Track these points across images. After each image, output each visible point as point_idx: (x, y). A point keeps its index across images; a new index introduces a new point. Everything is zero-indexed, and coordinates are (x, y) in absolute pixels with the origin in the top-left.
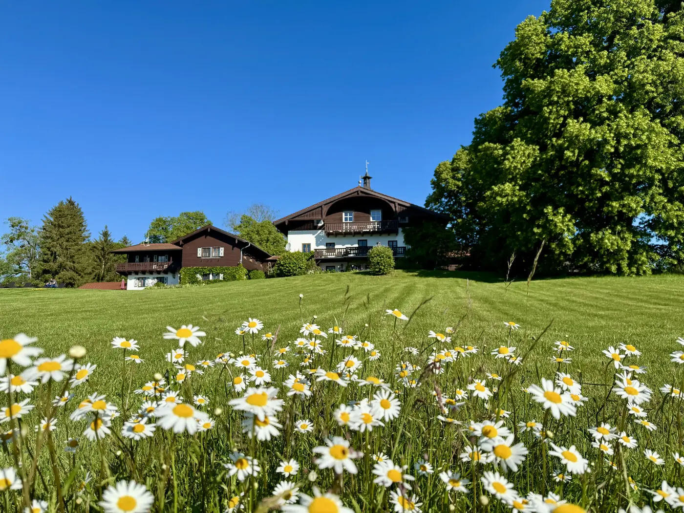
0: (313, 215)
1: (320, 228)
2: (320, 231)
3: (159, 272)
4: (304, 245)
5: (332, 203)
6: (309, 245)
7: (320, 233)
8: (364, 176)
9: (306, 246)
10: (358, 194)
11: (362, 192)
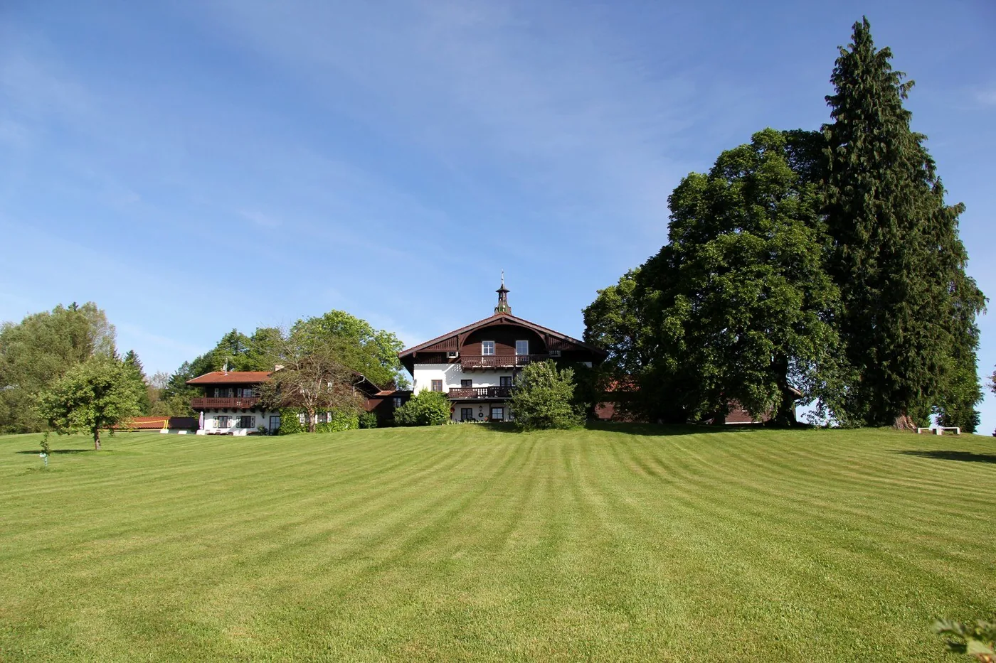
0: (446, 346)
1: (453, 361)
2: (453, 365)
3: (244, 410)
4: (434, 382)
5: (471, 332)
6: (440, 382)
7: (453, 368)
8: (499, 288)
9: (437, 383)
10: (502, 322)
11: (506, 319)
